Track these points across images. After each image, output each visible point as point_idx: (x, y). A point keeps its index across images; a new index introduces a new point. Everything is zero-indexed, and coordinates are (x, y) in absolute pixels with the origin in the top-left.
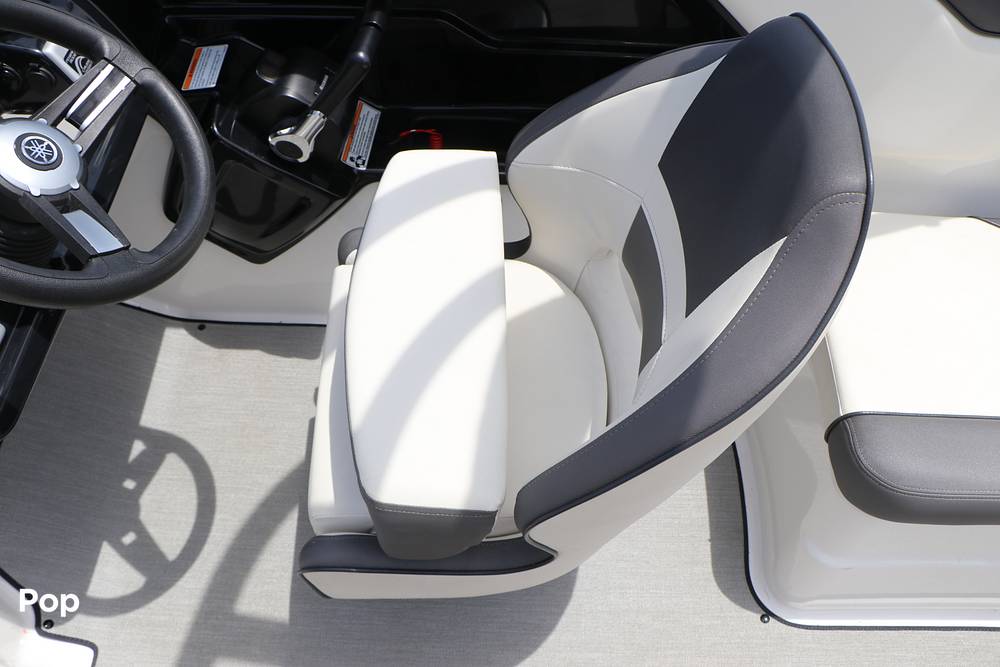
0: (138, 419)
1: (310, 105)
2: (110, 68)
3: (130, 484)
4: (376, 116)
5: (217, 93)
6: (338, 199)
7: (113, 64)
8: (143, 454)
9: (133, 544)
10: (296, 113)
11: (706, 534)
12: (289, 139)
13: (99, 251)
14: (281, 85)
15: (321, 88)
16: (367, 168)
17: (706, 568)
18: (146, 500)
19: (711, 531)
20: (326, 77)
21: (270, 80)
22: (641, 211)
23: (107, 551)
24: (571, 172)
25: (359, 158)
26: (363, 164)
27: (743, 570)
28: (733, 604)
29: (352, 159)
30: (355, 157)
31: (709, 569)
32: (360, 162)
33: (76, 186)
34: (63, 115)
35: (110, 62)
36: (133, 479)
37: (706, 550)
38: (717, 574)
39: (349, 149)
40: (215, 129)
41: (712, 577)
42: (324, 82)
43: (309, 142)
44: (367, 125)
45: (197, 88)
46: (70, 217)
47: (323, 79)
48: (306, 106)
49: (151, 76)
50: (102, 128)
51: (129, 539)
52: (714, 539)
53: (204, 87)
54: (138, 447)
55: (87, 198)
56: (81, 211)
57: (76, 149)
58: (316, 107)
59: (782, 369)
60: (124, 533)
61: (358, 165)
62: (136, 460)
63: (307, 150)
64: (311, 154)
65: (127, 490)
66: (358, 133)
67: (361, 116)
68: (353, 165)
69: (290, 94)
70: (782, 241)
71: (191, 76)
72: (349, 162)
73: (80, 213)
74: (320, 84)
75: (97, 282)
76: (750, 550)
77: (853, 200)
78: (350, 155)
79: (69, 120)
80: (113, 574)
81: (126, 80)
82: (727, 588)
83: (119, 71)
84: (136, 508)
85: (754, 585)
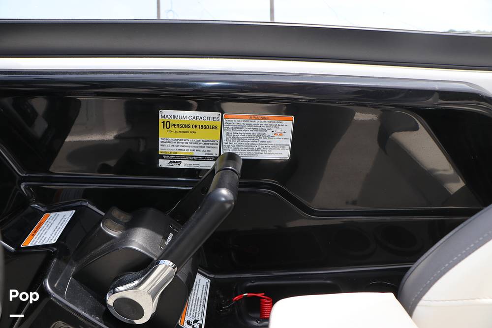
4: (207, 283)
5: (55, 249)
10: (141, 267)
12: (130, 295)
14: (125, 238)
15: (167, 243)
21: (114, 234)
25: (195, 322)
29: (189, 323)
30: (192, 321)
32: (197, 326)
39: (186, 313)
43: (153, 299)
44: (200, 291)
45: (37, 245)
47: (168, 236)
48: (152, 259)
53: (44, 244)
58: (164, 257)
63: (150, 309)
69: (134, 246)
71: (34, 235)
72: (186, 326)
74: (165, 239)
78: (187, 319)
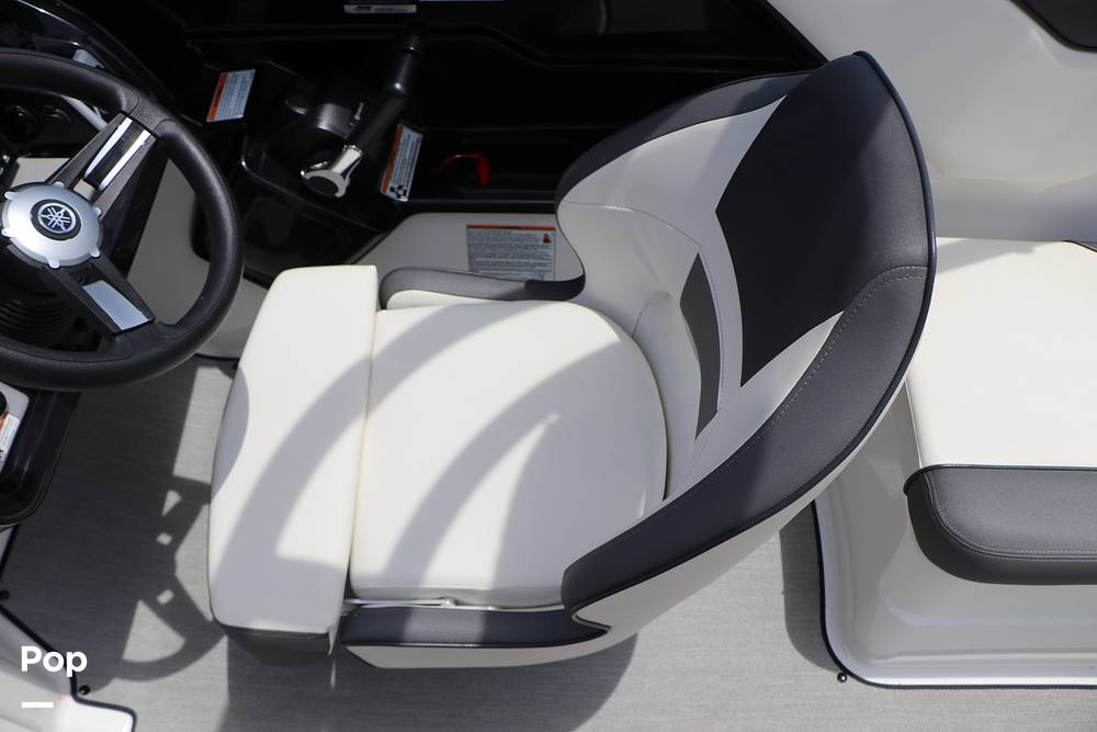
0: (171, 468)
1: (345, 137)
2: (128, 122)
3: (165, 539)
4: (418, 140)
5: (245, 124)
6: (377, 234)
7: (131, 118)
8: (178, 506)
9: (171, 603)
10: (331, 147)
11: (780, 586)
12: (323, 174)
13: (123, 327)
14: (314, 116)
15: (357, 118)
16: (409, 197)
17: (779, 623)
18: (183, 555)
19: (785, 583)
20: (362, 105)
21: (301, 111)
22: (698, 258)
23: (143, 612)
24: (625, 213)
25: (400, 187)
26: (405, 194)
27: (819, 624)
28: (808, 662)
29: (392, 190)
30: (396, 186)
31: (782, 624)
32: (401, 192)
33: (96, 254)
34: (81, 175)
35: (127, 115)
36: (169, 532)
37: (779, 603)
38: (791, 630)
39: (388, 179)
40: (244, 163)
41: (785, 632)
42: (360, 110)
43: (344, 177)
44: (409, 148)
45: (223, 118)
46: (91, 289)
47: (357, 108)
48: (341, 139)
49: (171, 128)
50: (121, 188)
51: (165, 597)
52: (788, 592)
53: (230, 118)
54: (172, 499)
55: (108, 267)
56: (102, 282)
57: (94, 213)
58: (351, 141)
59: (837, 454)
60: (161, 591)
61: (399, 196)
62: (170, 513)
63: (342, 187)
64: (348, 189)
65: (161, 546)
66: (399, 160)
67: (402, 141)
68: (393, 195)
69: (323, 125)
70: (838, 316)
71: (216, 105)
72: (389, 194)
73: (102, 284)
74: (355, 112)
75: (121, 363)
76: (827, 603)
77: (914, 273)
78: (391, 185)
79: (86, 180)
80: (149, 636)
81: (145, 135)
82: (802, 645)
83: (138, 126)
84: (172, 564)
85: (831, 642)
